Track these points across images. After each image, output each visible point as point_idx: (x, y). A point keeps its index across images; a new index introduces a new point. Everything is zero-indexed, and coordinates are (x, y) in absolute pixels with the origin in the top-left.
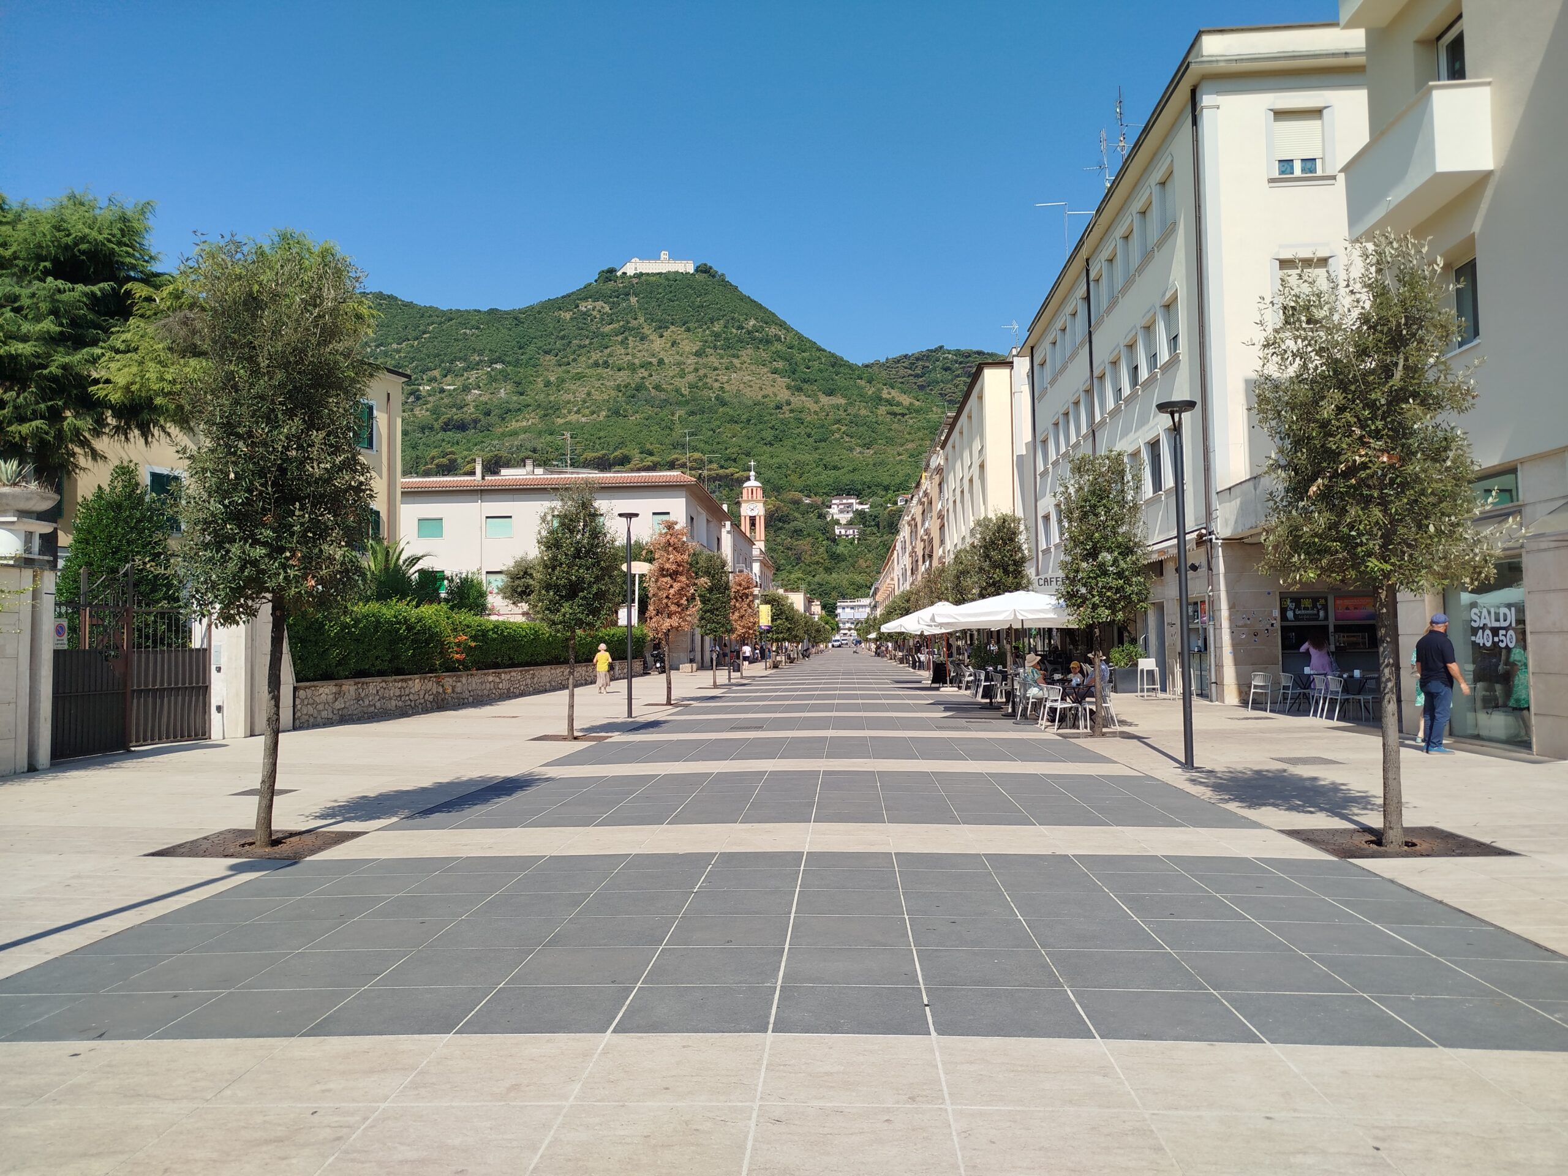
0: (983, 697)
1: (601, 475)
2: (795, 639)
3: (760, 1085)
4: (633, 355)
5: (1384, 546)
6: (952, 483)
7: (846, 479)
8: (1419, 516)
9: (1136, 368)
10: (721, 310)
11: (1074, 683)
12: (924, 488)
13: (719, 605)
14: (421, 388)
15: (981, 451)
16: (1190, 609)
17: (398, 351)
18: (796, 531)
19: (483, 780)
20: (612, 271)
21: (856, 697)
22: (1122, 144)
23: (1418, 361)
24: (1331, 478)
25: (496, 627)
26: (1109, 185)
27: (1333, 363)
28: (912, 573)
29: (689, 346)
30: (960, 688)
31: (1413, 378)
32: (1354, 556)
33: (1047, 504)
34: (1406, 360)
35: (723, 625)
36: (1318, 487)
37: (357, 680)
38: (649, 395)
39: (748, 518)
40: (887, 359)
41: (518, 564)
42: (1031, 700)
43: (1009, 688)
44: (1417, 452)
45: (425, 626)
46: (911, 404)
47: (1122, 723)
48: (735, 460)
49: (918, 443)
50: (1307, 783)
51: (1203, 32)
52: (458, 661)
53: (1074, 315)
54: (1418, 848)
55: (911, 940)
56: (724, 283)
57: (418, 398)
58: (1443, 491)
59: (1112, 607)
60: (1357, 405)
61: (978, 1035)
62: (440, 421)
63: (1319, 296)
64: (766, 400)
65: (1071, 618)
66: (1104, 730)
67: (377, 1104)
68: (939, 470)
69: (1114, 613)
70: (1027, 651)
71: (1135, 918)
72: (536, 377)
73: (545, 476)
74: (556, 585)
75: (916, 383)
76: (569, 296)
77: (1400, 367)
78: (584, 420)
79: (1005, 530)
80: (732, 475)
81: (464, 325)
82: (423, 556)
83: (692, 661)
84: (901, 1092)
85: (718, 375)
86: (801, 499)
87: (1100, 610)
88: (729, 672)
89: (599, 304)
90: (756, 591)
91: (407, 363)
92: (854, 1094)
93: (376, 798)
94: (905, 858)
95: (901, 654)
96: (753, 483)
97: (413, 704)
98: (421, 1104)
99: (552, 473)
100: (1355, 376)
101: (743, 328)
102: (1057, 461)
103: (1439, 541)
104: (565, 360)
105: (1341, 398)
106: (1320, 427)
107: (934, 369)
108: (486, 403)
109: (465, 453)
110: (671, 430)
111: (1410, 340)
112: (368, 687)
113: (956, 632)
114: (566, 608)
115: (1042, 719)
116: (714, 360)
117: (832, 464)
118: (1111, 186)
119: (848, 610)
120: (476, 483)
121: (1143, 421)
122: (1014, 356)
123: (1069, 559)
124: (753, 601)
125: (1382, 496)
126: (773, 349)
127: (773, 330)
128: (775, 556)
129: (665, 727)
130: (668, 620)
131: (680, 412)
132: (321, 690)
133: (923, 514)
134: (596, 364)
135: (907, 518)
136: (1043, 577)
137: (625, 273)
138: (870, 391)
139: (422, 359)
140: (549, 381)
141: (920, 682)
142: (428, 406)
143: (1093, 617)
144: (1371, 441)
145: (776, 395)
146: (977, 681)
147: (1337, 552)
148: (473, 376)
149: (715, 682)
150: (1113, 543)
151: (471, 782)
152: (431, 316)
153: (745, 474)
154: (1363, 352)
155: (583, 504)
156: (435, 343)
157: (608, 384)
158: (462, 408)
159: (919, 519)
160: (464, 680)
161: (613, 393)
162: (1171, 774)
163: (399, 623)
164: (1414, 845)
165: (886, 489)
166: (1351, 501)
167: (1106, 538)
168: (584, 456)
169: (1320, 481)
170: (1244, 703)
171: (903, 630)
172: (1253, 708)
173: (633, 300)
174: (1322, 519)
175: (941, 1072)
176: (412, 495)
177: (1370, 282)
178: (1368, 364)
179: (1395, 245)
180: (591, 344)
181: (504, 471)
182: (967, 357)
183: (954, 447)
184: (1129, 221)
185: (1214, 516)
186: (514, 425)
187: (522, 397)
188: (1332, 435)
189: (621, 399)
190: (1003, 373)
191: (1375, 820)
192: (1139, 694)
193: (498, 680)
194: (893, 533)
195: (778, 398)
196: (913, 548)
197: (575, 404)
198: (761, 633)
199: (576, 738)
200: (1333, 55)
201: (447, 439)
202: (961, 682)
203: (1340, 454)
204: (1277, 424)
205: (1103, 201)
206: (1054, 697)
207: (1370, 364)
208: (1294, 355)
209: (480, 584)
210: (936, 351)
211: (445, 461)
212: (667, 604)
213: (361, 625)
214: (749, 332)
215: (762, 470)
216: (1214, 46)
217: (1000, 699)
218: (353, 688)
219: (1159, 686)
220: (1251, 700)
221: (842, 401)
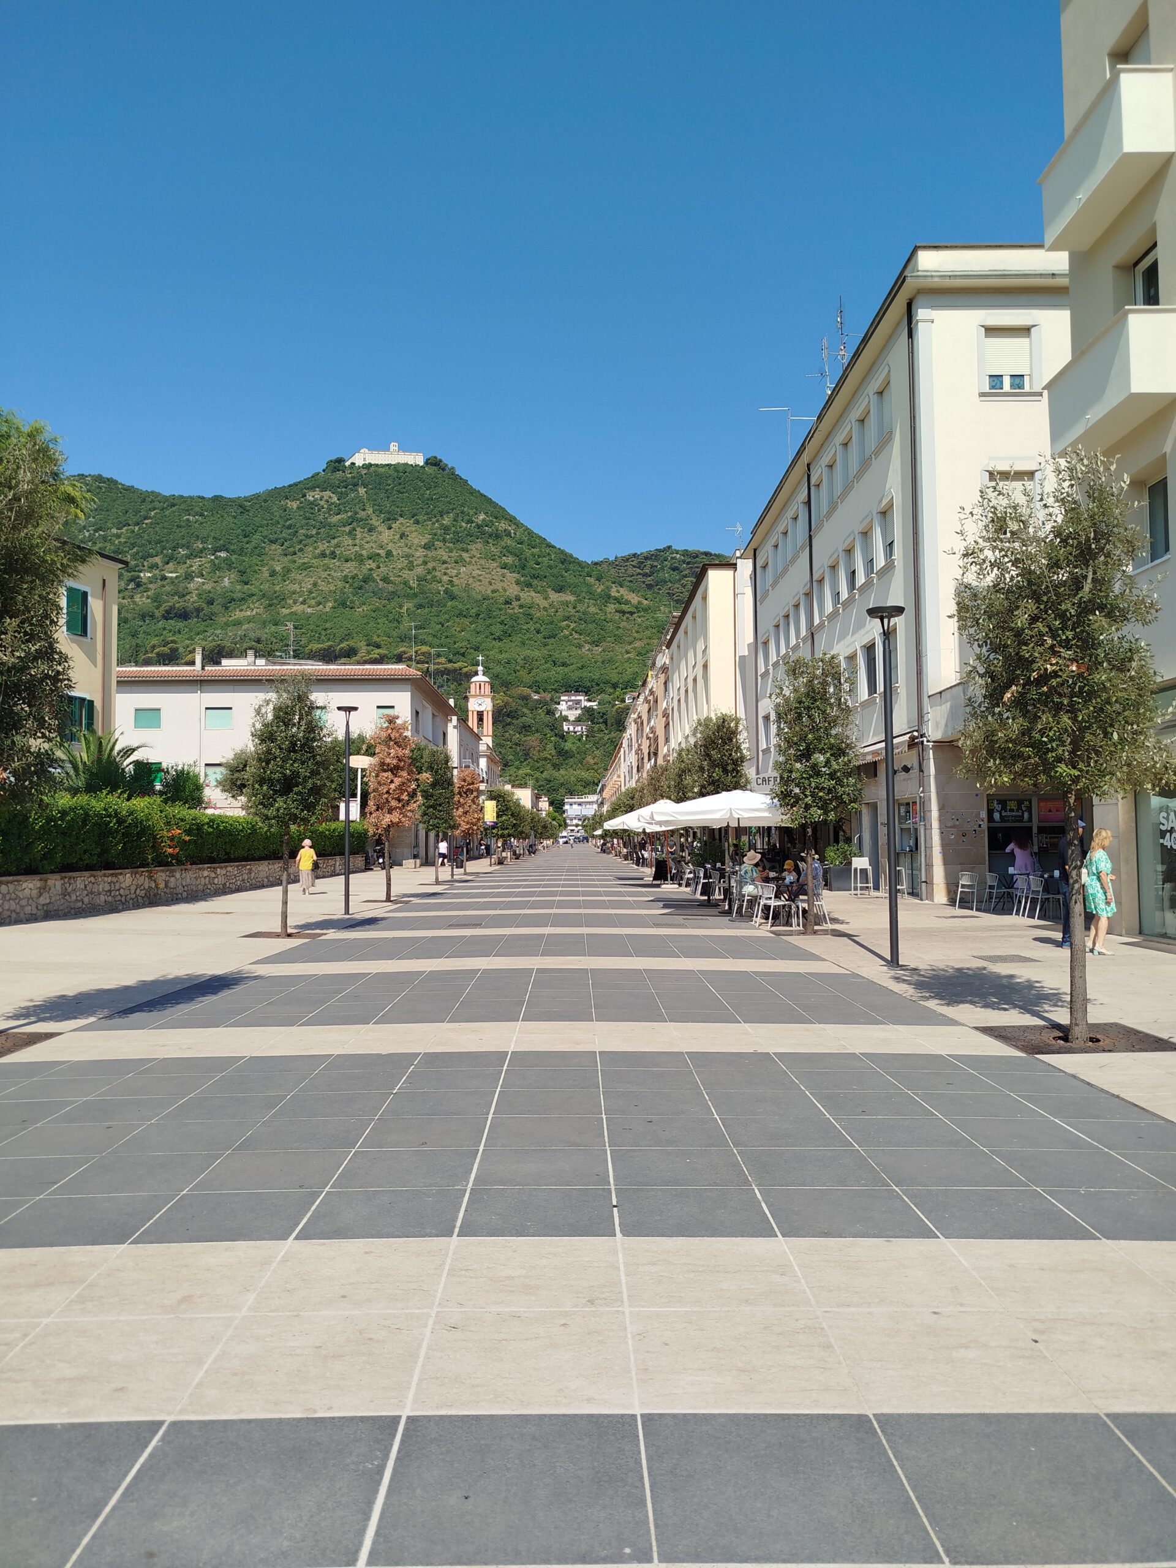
0: (702, 894)
1: (325, 667)
2: (521, 835)
3: (440, 1290)
4: (361, 546)
5: (1073, 752)
6: (677, 682)
7: (575, 676)
8: (1105, 722)
9: (854, 572)
10: (450, 503)
11: (787, 881)
12: (650, 686)
13: (442, 800)
14: (142, 575)
15: (704, 651)
16: (903, 810)
17: (118, 536)
18: (524, 727)
19: (190, 978)
20: (340, 461)
21: (577, 894)
22: (842, 353)
23: (1105, 574)
24: (1024, 686)
25: (212, 821)
26: (830, 393)
27: (1026, 573)
28: (638, 771)
29: (418, 538)
30: (680, 885)
31: (1100, 590)
32: (1044, 761)
33: (767, 706)
34: (1095, 573)
35: (446, 820)
36: (1013, 694)
37: (64, 874)
38: (377, 586)
39: (475, 713)
40: (616, 558)
41: (237, 756)
42: (746, 898)
43: (726, 885)
44: (1103, 662)
45: (137, 819)
46: (639, 603)
47: (834, 920)
48: (463, 655)
49: (646, 641)
50: (1004, 981)
51: (919, 247)
52: (171, 855)
53: (795, 519)
54: (1101, 1043)
55: (607, 1140)
56: (454, 477)
57: (138, 585)
58: (1127, 699)
59: (824, 808)
60: (1049, 615)
61: (663, 1236)
62: (161, 609)
63: (1015, 508)
64: (495, 595)
65: (784, 817)
66: (816, 928)
67: (38, 1320)
68: (665, 669)
69: (826, 813)
70: (747, 849)
71: (828, 1116)
72: (262, 566)
73: (267, 668)
74: (270, 779)
75: (644, 582)
76: (296, 484)
77: (1089, 580)
78: (309, 610)
79: (725, 730)
80: (460, 669)
81: (188, 512)
82: (138, 747)
83: (415, 857)
84: (580, 1295)
85: (447, 568)
86: (529, 695)
87: (813, 810)
88: (452, 868)
89: (327, 494)
90: (482, 787)
91: (127, 549)
92: (533, 1298)
93: (75, 997)
94: (609, 1057)
95: (625, 850)
96: (480, 678)
97: (123, 899)
98: (86, 1319)
99: (274, 663)
100: (1047, 587)
101: (472, 522)
102: (777, 663)
103: (1123, 749)
104: (292, 549)
105: (1034, 608)
106: (1015, 636)
107: (662, 569)
108: (210, 592)
109: (188, 642)
110: (399, 622)
111: (1098, 553)
112: (75, 882)
113: (678, 830)
114: (280, 803)
115: (757, 917)
116: (443, 554)
117: (561, 660)
118: (832, 393)
119: (575, 807)
120: (196, 673)
121: (860, 626)
122: (737, 558)
123: (781, 759)
124: (477, 797)
125: (1072, 704)
126: (503, 544)
127: (503, 525)
128: (503, 751)
129: (381, 924)
130: (388, 816)
131: (408, 605)
132: (24, 885)
133: (649, 712)
134: (323, 555)
135: (634, 716)
136: (761, 776)
137: (353, 464)
138: (599, 589)
139: (143, 545)
140: (274, 571)
141: (642, 879)
142: (149, 593)
143: (805, 817)
144: (1061, 650)
145: (505, 591)
146: (696, 878)
147: (1029, 757)
148: (196, 564)
149: (437, 878)
150: (825, 744)
151: (177, 980)
152: (152, 501)
153: (473, 668)
154: (1055, 565)
155: (299, 697)
156: (157, 529)
157: (335, 574)
158: (184, 596)
159: (645, 717)
160: (178, 875)
161: (340, 584)
162: (876, 972)
163: (110, 816)
164: (1098, 1041)
165: (615, 686)
166: (1042, 708)
167: (819, 739)
168: (309, 647)
169: (1014, 688)
170: (952, 902)
171: (626, 827)
172: (960, 907)
173: (362, 491)
174: (1016, 725)
175: (622, 1274)
176: (128, 684)
177: (1062, 497)
178: (1060, 576)
179: (1086, 462)
180: (318, 533)
181: (225, 662)
182: (694, 558)
183: (679, 647)
184: (848, 428)
185: (926, 719)
186: (238, 615)
187: (246, 587)
188: (1026, 644)
189: (348, 590)
190: (728, 574)
191: (1062, 1016)
192: (853, 892)
193: (213, 875)
194: (621, 731)
195: (507, 593)
196: (639, 745)
197: (301, 594)
198: (486, 829)
199: (289, 935)
200: (1041, 275)
201: (168, 628)
202: (682, 879)
203: (1033, 661)
204: (976, 631)
205: (824, 408)
206: (767, 896)
207: (1063, 576)
208: (992, 565)
209: (197, 776)
210: (664, 550)
211: (166, 650)
212: (387, 799)
213: (68, 818)
214: (479, 526)
215: (491, 665)
216: (929, 261)
217: (718, 896)
218: (59, 883)
219: (872, 885)
220: (960, 900)
221: (571, 598)
